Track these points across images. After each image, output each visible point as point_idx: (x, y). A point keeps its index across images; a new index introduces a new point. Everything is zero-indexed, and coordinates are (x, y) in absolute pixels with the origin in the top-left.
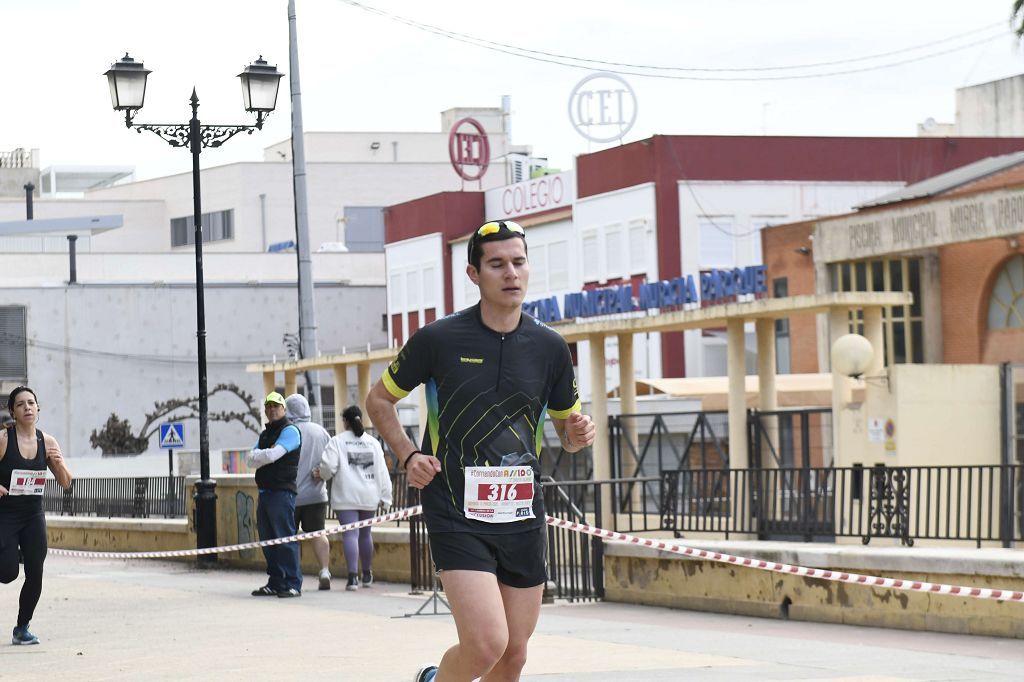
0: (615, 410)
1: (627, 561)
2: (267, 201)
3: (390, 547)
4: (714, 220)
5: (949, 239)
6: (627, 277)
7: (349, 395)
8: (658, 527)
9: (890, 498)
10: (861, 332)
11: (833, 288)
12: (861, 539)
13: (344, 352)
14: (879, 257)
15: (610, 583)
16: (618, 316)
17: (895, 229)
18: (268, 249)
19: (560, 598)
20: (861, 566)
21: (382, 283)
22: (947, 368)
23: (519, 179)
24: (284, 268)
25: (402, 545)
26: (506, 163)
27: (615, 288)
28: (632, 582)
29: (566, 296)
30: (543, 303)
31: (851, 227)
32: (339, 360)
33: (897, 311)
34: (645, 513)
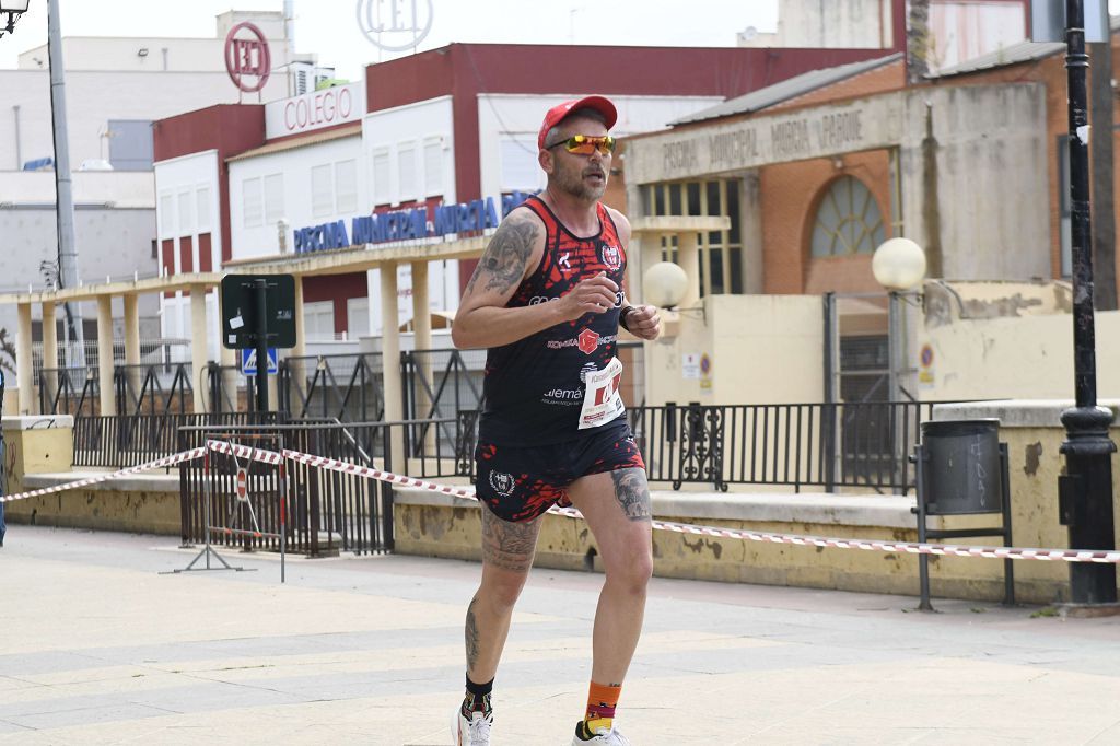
0: (408, 344)
1: (419, 511)
2: (22, 113)
3: (159, 496)
4: (517, 137)
5: (770, 159)
6: (421, 200)
7: (115, 328)
8: (453, 472)
9: (702, 440)
10: (675, 261)
11: (646, 212)
12: (671, 483)
13: (108, 282)
14: (693, 178)
15: (401, 534)
16: (411, 243)
17: (712, 148)
18: (22, 167)
19: (346, 550)
20: (672, 514)
21: (153, 206)
22: (767, 299)
23: (303, 91)
24: (41, 188)
25: (172, 494)
26: (288, 73)
27: (408, 211)
28: (424, 533)
29: (354, 220)
30: (329, 228)
31: (665, 145)
32: (102, 290)
33: (715, 236)
34: (439, 458)
